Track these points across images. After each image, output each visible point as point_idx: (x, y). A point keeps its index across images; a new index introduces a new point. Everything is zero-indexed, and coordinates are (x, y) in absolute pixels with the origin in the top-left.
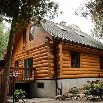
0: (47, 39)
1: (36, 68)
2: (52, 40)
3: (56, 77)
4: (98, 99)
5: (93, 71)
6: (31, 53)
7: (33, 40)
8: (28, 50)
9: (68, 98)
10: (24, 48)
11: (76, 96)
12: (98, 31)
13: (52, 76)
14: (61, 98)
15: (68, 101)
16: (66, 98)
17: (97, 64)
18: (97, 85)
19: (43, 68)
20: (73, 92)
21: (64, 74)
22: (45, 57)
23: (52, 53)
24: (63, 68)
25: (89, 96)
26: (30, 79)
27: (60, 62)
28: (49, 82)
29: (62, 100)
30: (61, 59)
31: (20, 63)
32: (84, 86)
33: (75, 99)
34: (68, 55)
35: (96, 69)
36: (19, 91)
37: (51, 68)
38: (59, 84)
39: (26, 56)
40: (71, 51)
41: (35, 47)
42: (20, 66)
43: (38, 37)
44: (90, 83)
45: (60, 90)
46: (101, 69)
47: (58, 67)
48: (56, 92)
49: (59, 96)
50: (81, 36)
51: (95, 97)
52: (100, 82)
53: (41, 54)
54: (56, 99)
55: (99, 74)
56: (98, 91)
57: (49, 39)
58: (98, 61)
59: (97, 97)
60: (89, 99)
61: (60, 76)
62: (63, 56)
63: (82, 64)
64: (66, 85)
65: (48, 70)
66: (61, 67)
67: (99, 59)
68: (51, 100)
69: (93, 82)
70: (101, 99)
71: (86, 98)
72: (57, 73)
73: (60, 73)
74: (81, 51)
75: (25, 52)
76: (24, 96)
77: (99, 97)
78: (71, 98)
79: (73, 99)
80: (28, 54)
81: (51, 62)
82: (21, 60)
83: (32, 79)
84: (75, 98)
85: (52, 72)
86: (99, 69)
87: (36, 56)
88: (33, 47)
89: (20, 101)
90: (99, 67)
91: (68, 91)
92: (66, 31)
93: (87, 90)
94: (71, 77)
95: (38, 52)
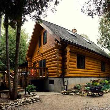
0: (56, 42)
1: (48, 68)
2: (60, 42)
3: (63, 76)
4: (96, 95)
5: (95, 72)
6: (45, 55)
7: (46, 44)
8: (42, 53)
9: (72, 94)
10: (39, 51)
11: (79, 92)
12: (103, 40)
13: (59, 75)
14: (66, 93)
15: (72, 96)
16: (70, 93)
17: (98, 67)
18: (97, 83)
19: (54, 68)
20: (77, 88)
21: (70, 74)
22: (55, 58)
23: (60, 55)
24: (70, 69)
25: (89, 93)
26: (43, 76)
27: (67, 63)
28: (57, 80)
29: (67, 95)
30: (68, 60)
31: (37, 64)
32: (87, 84)
33: (77, 95)
34: (75, 57)
35: (98, 71)
36: (31, 86)
37: (59, 68)
38: (65, 81)
39: (41, 58)
40: (77, 54)
41: (47, 50)
42: (37, 66)
43: (50, 41)
44: (92, 81)
45: (66, 87)
46: (101, 71)
47: (65, 67)
48: (62, 88)
49: (65, 91)
50: (88, 42)
51: (94, 93)
52: (100, 81)
53: (52, 56)
54: (62, 94)
55: (100, 75)
56: (97, 89)
57: (58, 41)
58: (100, 65)
59: (96, 93)
60: (89, 95)
61: (66, 75)
62: (70, 58)
63: (87, 66)
64: (72, 82)
65: (56, 70)
66: (67, 67)
67: (100, 63)
68: (58, 94)
69: (94, 81)
70: (98, 95)
71: (86, 94)
72: (64, 72)
73: (67, 73)
74: (86, 55)
75: (40, 55)
76: (35, 90)
77: (97, 94)
78: (74, 93)
79: (76, 94)
80: (42, 56)
81: (59, 63)
82: (37, 62)
83: (45, 76)
84: (78, 93)
85: (60, 71)
86: (100, 71)
87: (48, 57)
88: (46, 50)
89: (30, 94)
90: (100, 70)
91: (73, 87)
92: (76, 37)
93: (89, 88)
94: (77, 76)
95: (50, 54)
